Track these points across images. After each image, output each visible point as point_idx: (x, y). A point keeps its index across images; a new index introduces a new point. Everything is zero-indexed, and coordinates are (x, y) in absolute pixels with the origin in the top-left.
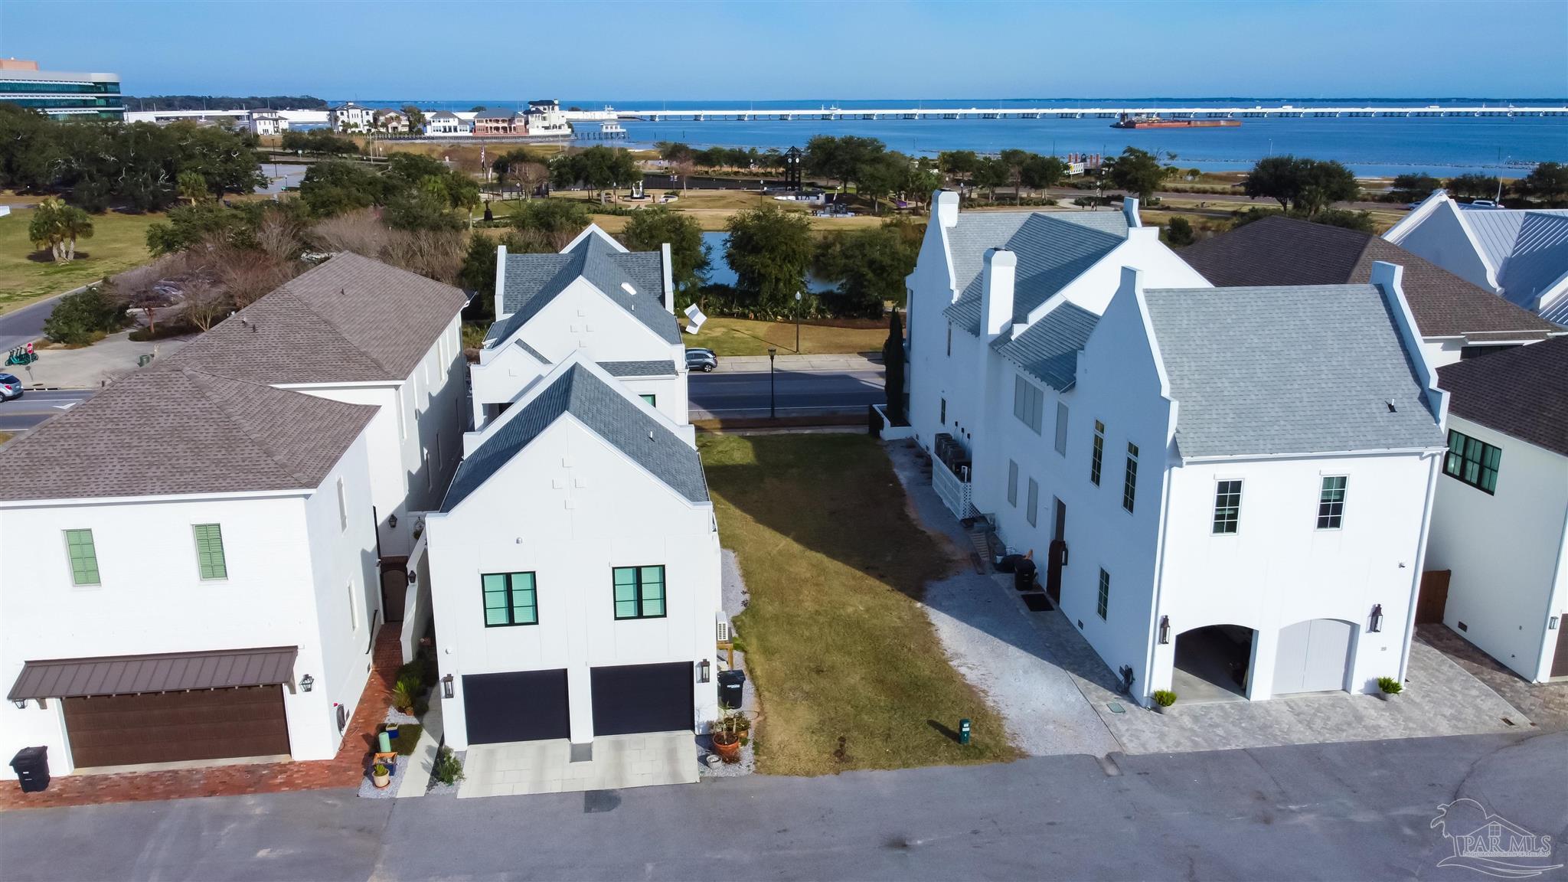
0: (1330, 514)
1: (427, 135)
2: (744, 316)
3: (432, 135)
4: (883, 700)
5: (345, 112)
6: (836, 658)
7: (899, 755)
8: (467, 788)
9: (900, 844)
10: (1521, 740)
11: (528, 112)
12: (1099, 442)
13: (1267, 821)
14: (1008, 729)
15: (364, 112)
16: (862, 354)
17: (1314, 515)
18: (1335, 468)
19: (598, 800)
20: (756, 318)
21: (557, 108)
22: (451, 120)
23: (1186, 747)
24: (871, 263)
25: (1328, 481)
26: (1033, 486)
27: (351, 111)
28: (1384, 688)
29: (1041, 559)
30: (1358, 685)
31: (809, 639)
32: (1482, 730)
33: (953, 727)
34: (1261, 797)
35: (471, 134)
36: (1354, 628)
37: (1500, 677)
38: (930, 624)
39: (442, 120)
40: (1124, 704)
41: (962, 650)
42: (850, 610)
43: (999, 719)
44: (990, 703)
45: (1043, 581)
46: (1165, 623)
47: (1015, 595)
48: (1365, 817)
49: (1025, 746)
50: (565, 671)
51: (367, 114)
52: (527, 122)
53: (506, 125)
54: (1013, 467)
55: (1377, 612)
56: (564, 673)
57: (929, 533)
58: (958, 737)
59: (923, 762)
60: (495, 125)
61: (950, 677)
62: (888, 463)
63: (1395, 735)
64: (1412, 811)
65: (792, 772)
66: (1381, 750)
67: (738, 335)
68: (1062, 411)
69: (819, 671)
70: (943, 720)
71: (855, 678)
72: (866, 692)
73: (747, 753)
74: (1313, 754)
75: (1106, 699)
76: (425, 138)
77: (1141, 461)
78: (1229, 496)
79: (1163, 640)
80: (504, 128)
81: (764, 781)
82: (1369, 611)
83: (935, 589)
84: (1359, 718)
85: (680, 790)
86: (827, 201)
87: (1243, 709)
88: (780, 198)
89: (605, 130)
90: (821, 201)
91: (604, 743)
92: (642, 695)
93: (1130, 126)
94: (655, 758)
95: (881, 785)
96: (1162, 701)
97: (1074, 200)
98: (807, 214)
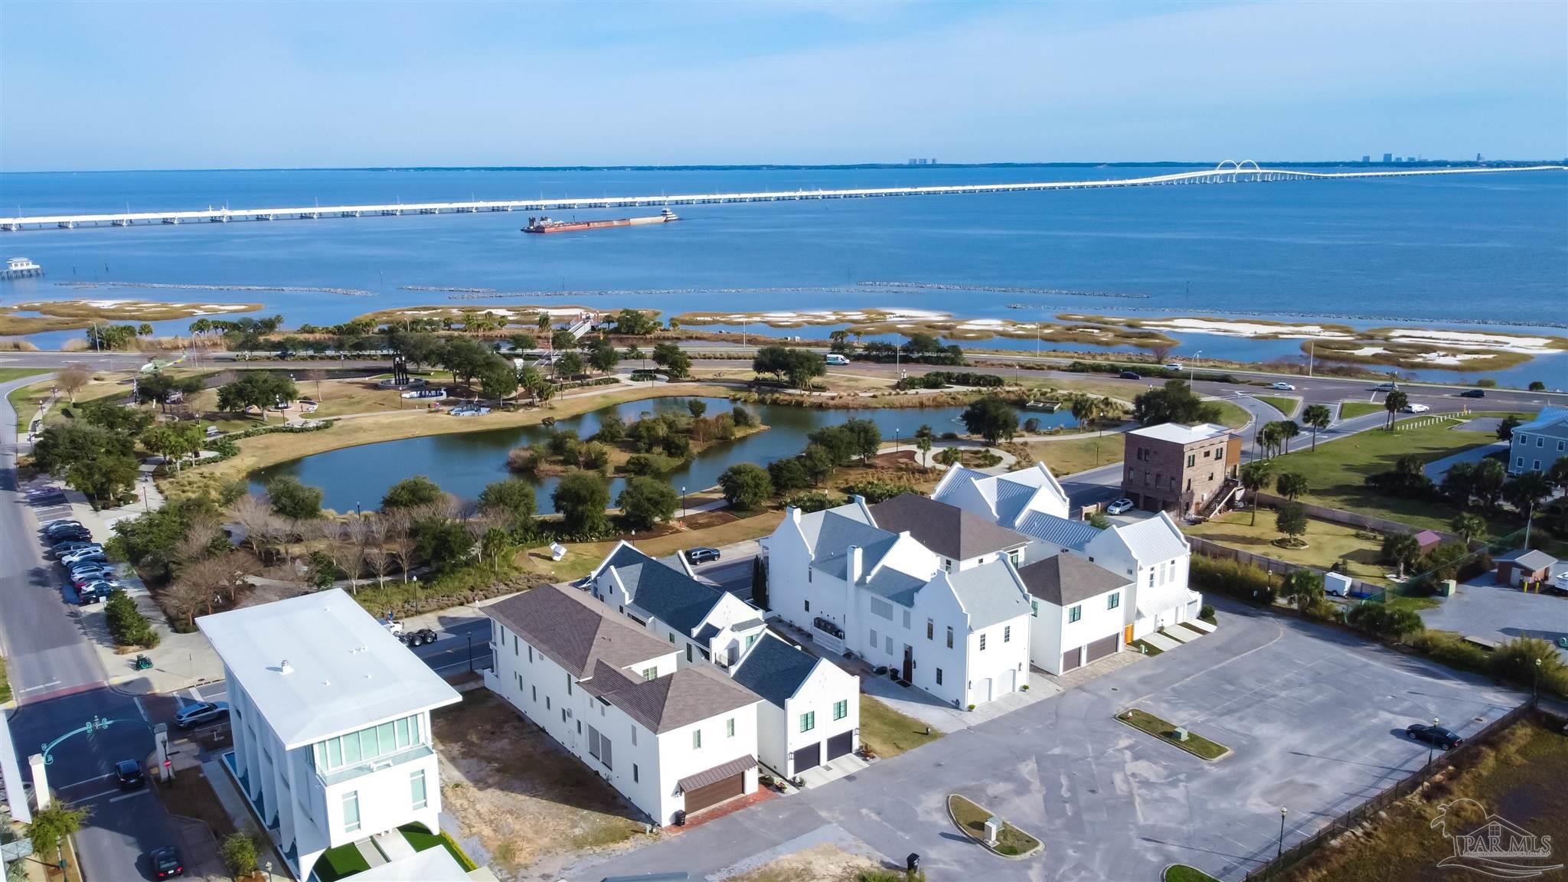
0: (1007, 638)
4: (893, 729)
7: (915, 744)
8: (809, 786)
9: (939, 765)
10: (1063, 694)
12: (930, 625)
13: (1018, 734)
14: (935, 728)
17: (1004, 639)
18: (1008, 624)
20: (581, 541)
23: (986, 719)
24: (649, 500)
25: (1006, 628)
26: (889, 641)
28: (1025, 688)
29: (899, 666)
30: (1017, 689)
32: (1050, 695)
33: (925, 732)
34: (1012, 728)
36: (1014, 671)
37: (1050, 676)
38: (878, 701)
40: (958, 711)
43: (928, 725)
44: (923, 721)
45: (902, 674)
46: (970, 682)
47: (896, 683)
48: (1040, 726)
49: (945, 731)
50: (820, 743)
54: (873, 632)
55: (1019, 666)
58: (926, 734)
59: (921, 744)
61: (905, 717)
63: (1034, 702)
64: (1049, 721)
65: (892, 756)
67: (585, 557)
70: (916, 730)
73: (873, 753)
75: (955, 712)
77: (955, 632)
78: (983, 638)
79: (970, 688)
81: (885, 762)
82: (1019, 664)
84: (1019, 700)
86: (448, 395)
87: (991, 705)
88: (406, 395)
89: (14, 268)
90: (444, 397)
91: (830, 764)
92: (840, 745)
93: (540, 230)
94: (850, 764)
95: (918, 753)
96: (971, 708)
97: (629, 376)
98: (449, 414)
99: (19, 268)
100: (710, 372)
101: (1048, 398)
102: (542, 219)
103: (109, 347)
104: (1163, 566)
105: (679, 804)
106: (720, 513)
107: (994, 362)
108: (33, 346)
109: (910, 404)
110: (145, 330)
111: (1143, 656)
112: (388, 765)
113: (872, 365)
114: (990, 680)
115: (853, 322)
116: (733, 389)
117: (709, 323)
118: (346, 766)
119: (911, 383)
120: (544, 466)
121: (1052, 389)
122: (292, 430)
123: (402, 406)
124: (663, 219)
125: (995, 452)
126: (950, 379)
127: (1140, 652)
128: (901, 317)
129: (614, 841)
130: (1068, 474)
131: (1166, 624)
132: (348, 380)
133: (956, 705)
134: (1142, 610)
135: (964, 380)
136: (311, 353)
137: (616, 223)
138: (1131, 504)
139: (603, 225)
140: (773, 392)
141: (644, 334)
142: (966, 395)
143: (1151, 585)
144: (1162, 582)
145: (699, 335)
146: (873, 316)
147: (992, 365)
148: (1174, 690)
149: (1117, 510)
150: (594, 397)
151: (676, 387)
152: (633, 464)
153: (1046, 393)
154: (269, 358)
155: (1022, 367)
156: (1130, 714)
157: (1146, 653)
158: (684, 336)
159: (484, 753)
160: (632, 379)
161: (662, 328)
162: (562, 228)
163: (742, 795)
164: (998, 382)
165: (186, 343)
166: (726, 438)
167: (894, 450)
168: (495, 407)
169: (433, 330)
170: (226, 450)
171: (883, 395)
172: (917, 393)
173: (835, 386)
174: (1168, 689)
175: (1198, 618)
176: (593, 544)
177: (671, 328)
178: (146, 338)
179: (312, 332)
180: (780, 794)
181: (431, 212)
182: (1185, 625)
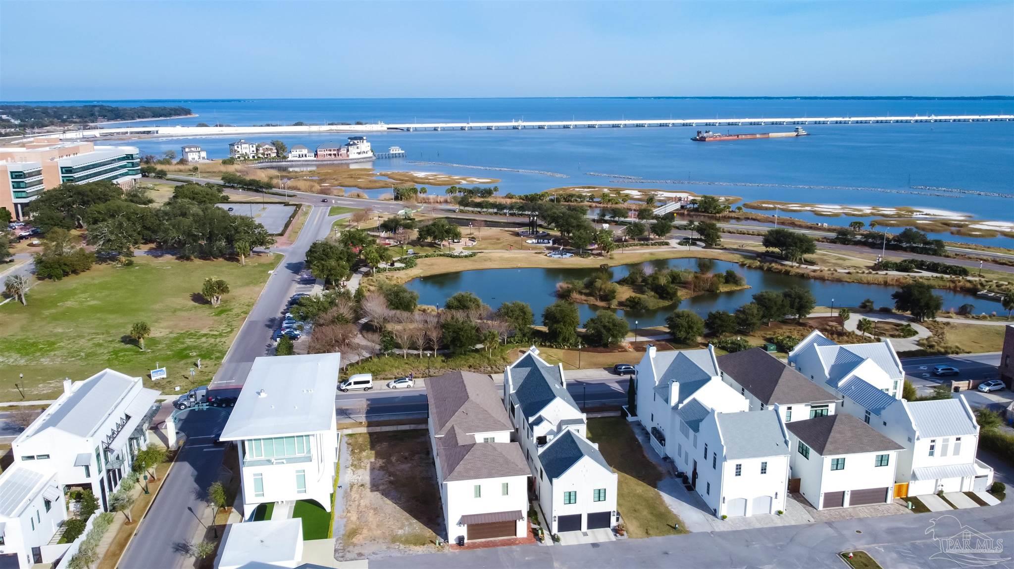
0: (764, 470)
1: (289, 159)
2: (552, 347)
3: (292, 159)
4: (654, 519)
5: (240, 146)
6: (638, 507)
7: (662, 533)
8: (563, 543)
9: (667, 553)
10: (811, 526)
11: (349, 145)
12: (706, 449)
13: (748, 546)
14: (686, 525)
15: (251, 146)
16: (605, 369)
17: (760, 471)
18: (764, 460)
19: (595, 545)
20: (556, 348)
21: (365, 141)
22: (303, 150)
23: (730, 529)
25: (763, 463)
26: (687, 455)
27: (243, 146)
28: (780, 513)
29: (690, 474)
30: (773, 512)
31: (630, 501)
32: (802, 523)
33: (674, 526)
34: (747, 541)
35: (315, 159)
36: (771, 498)
37: (811, 508)
38: (661, 496)
39: (298, 150)
40: (714, 518)
41: (671, 504)
42: (638, 491)
43: (684, 523)
44: (681, 519)
45: (690, 481)
46: (724, 498)
47: (683, 486)
48: (770, 545)
49: (691, 530)
50: (581, 515)
51: (253, 147)
52: (348, 150)
53: (335, 152)
54: (680, 446)
55: (776, 494)
56: (580, 515)
57: (654, 463)
58: (675, 528)
59: (667, 534)
60: (329, 153)
61: (670, 512)
62: (633, 433)
63: (781, 525)
64: (781, 543)
65: (637, 538)
66: (776, 529)
67: (552, 358)
68: (695, 437)
69: (635, 511)
70: (670, 524)
71: (645, 513)
72: (649, 516)
73: (625, 533)
74: (760, 530)
75: (710, 518)
76: (288, 161)
77: (717, 457)
78: (739, 467)
79: (724, 503)
80: (335, 155)
81: (630, 540)
82: (775, 493)
83: (660, 484)
84: (773, 520)
85: (612, 542)
86: (553, 244)
87: (744, 519)
88: (529, 241)
89: (392, 152)
90: (551, 244)
91: (590, 532)
92: (599, 520)
93: (703, 139)
94: (603, 535)
95: (659, 541)
96: (724, 518)
97: (678, 241)
98: (546, 255)
99: (394, 152)
100: (736, 243)
101: (1002, 290)
102: (706, 132)
103: (401, 199)
104: (946, 440)
105: (463, 531)
106: (664, 343)
107: (971, 256)
108: (366, 196)
109: (876, 282)
110: (423, 191)
111: (908, 511)
112: (283, 463)
113: (867, 249)
114: (746, 500)
115: (884, 215)
116: (746, 257)
117: (770, 209)
118: (263, 458)
119: (885, 266)
120: (575, 295)
121: (1009, 283)
122: (451, 256)
123: (522, 248)
124: (795, 134)
125: (915, 326)
126: (921, 266)
127: (907, 507)
128: (926, 214)
129: (415, 544)
130: (968, 353)
131: (946, 490)
132: (507, 229)
133: (714, 513)
134: (918, 474)
135: (933, 268)
136: (495, 210)
137: (758, 136)
138: (1003, 385)
139: (749, 137)
140: (771, 262)
141: (715, 214)
142: (930, 279)
143: (931, 454)
144: (944, 453)
145: (754, 217)
146: (903, 212)
147: (970, 258)
148: (913, 545)
149: (987, 389)
150: (644, 253)
151: (706, 251)
152: (630, 301)
153: (1002, 285)
154: (473, 212)
155: (995, 262)
156: (851, 555)
157: (912, 509)
158: (742, 217)
159: (392, 470)
160: (679, 244)
161: (731, 210)
162: (718, 138)
163: (514, 537)
164: (964, 272)
165: (442, 200)
166: (713, 291)
167: (829, 315)
168: (577, 254)
169: (582, 202)
170: (409, 263)
171: (858, 272)
172: (887, 274)
173: (824, 262)
174: (907, 544)
175: (988, 491)
176: (564, 351)
177: (737, 211)
178: (422, 196)
179: (511, 197)
180: (539, 543)
181: (642, 126)
182: (971, 495)
